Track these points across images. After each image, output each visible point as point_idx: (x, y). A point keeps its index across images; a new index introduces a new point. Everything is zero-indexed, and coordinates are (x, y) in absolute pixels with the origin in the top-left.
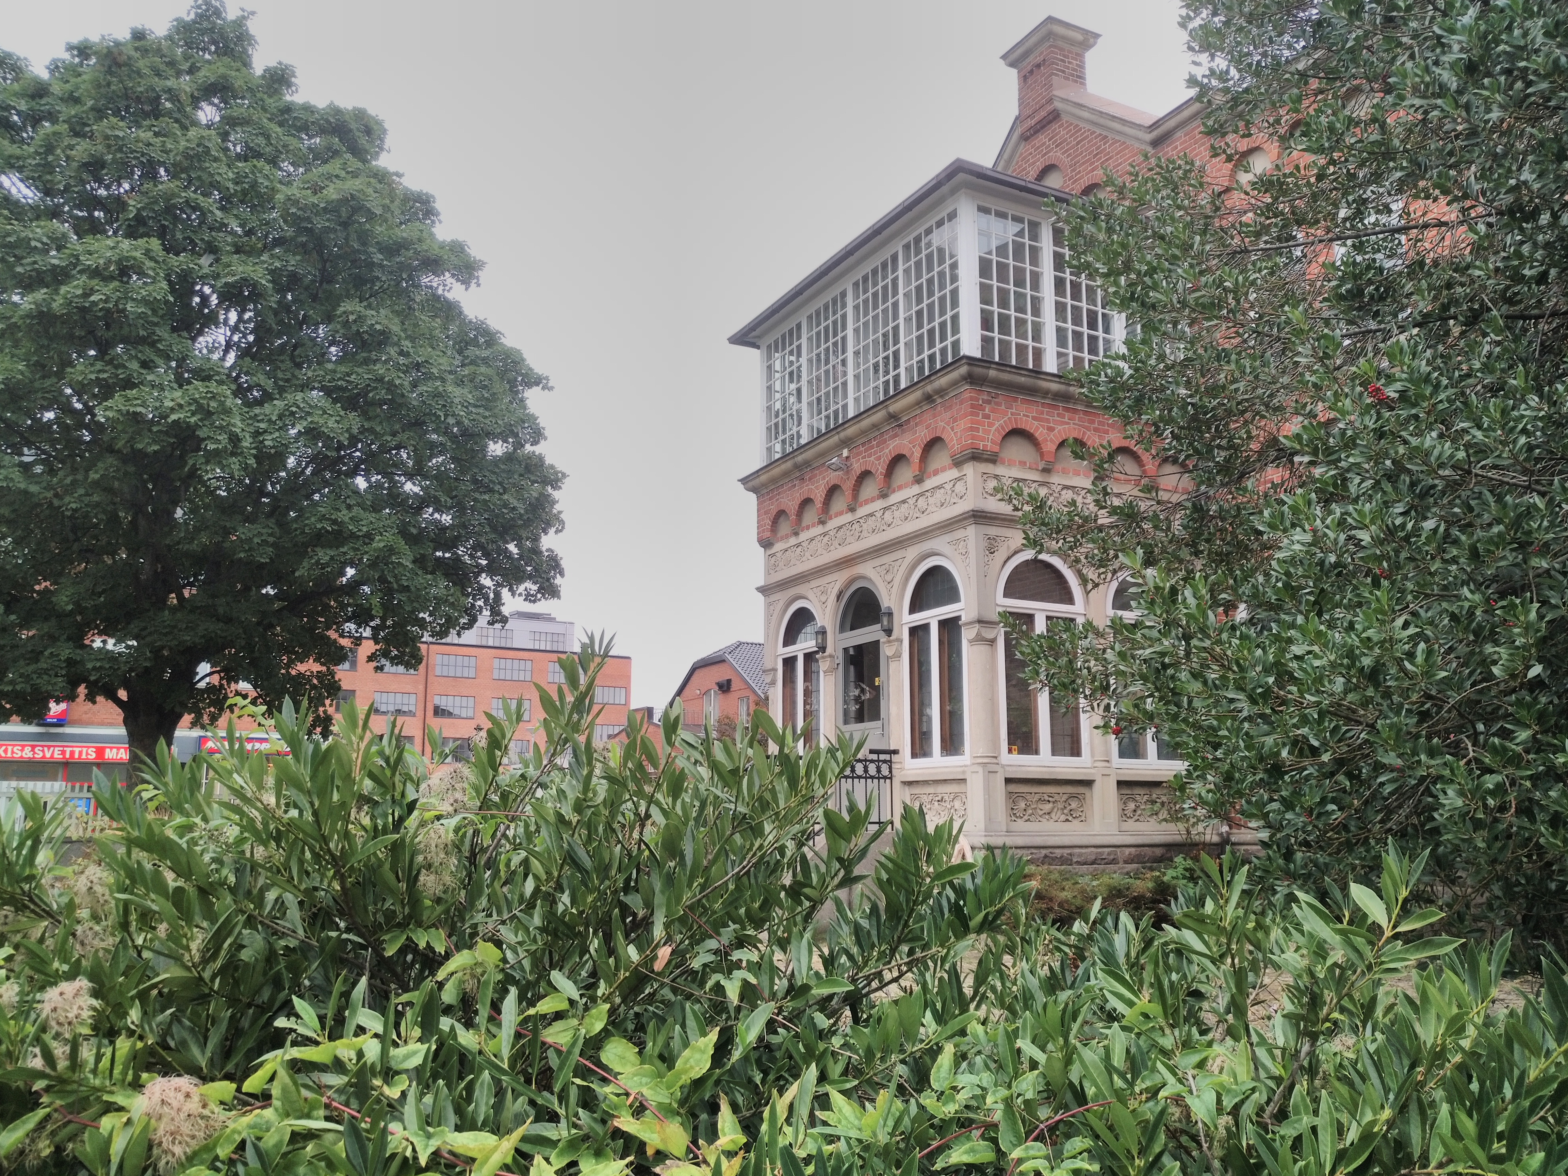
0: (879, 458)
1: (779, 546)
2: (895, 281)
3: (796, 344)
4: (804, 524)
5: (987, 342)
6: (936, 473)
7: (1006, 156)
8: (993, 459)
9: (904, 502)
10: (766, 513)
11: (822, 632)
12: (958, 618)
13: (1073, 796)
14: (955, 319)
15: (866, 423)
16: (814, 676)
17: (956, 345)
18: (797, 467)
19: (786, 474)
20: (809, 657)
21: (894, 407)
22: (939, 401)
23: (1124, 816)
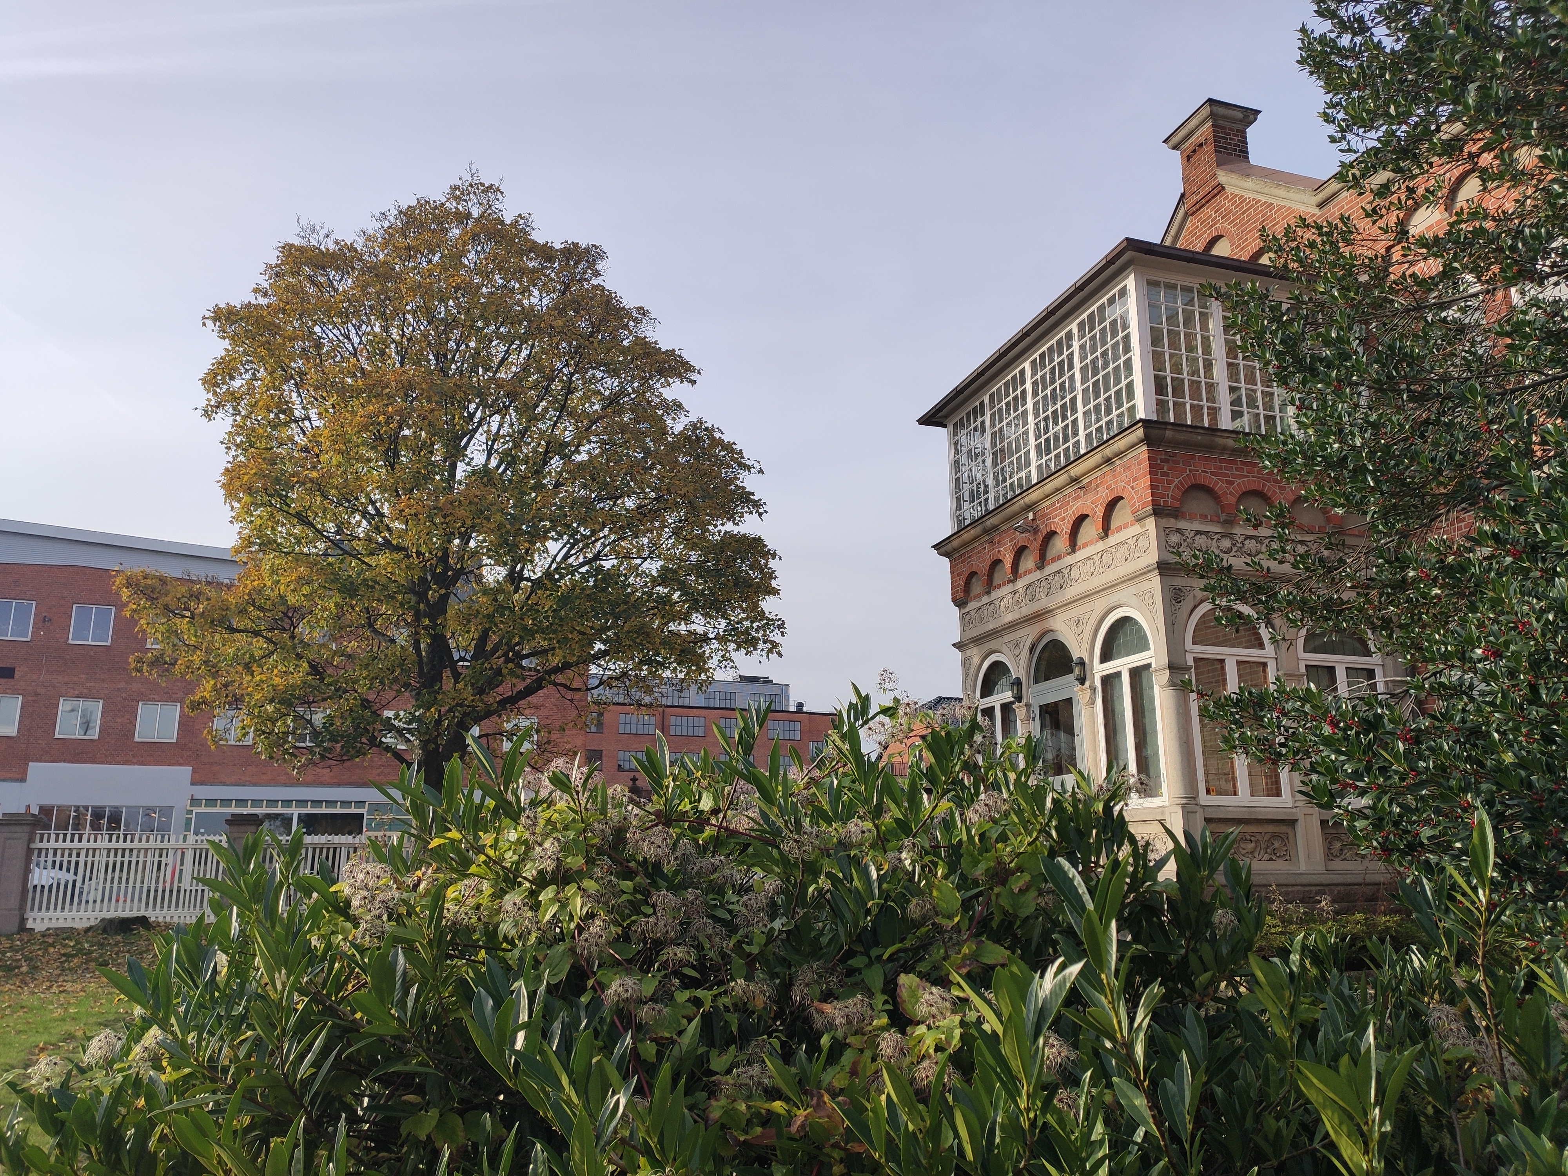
0: (1063, 519)
1: (972, 605)
2: (1070, 357)
3: (980, 420)
4: (995, 584)
5: (1161, 406)
6: (1119, 529)
7: (1173, 232)
8: (1176, 514)
9: (1089, 558)
10: (958, 575)
11: (1018, 683)
12: (1149, 666)
13: (1275, 836)
14: (1130, 386)
15: (1049, 487)
16: (1012, 725)
17: (1132, 409)
18: (986, 531)
19: (975, 538)
20: (1006, 708)
21: (1076, 470)
22: (1118, 462)
23: (1330, 855)
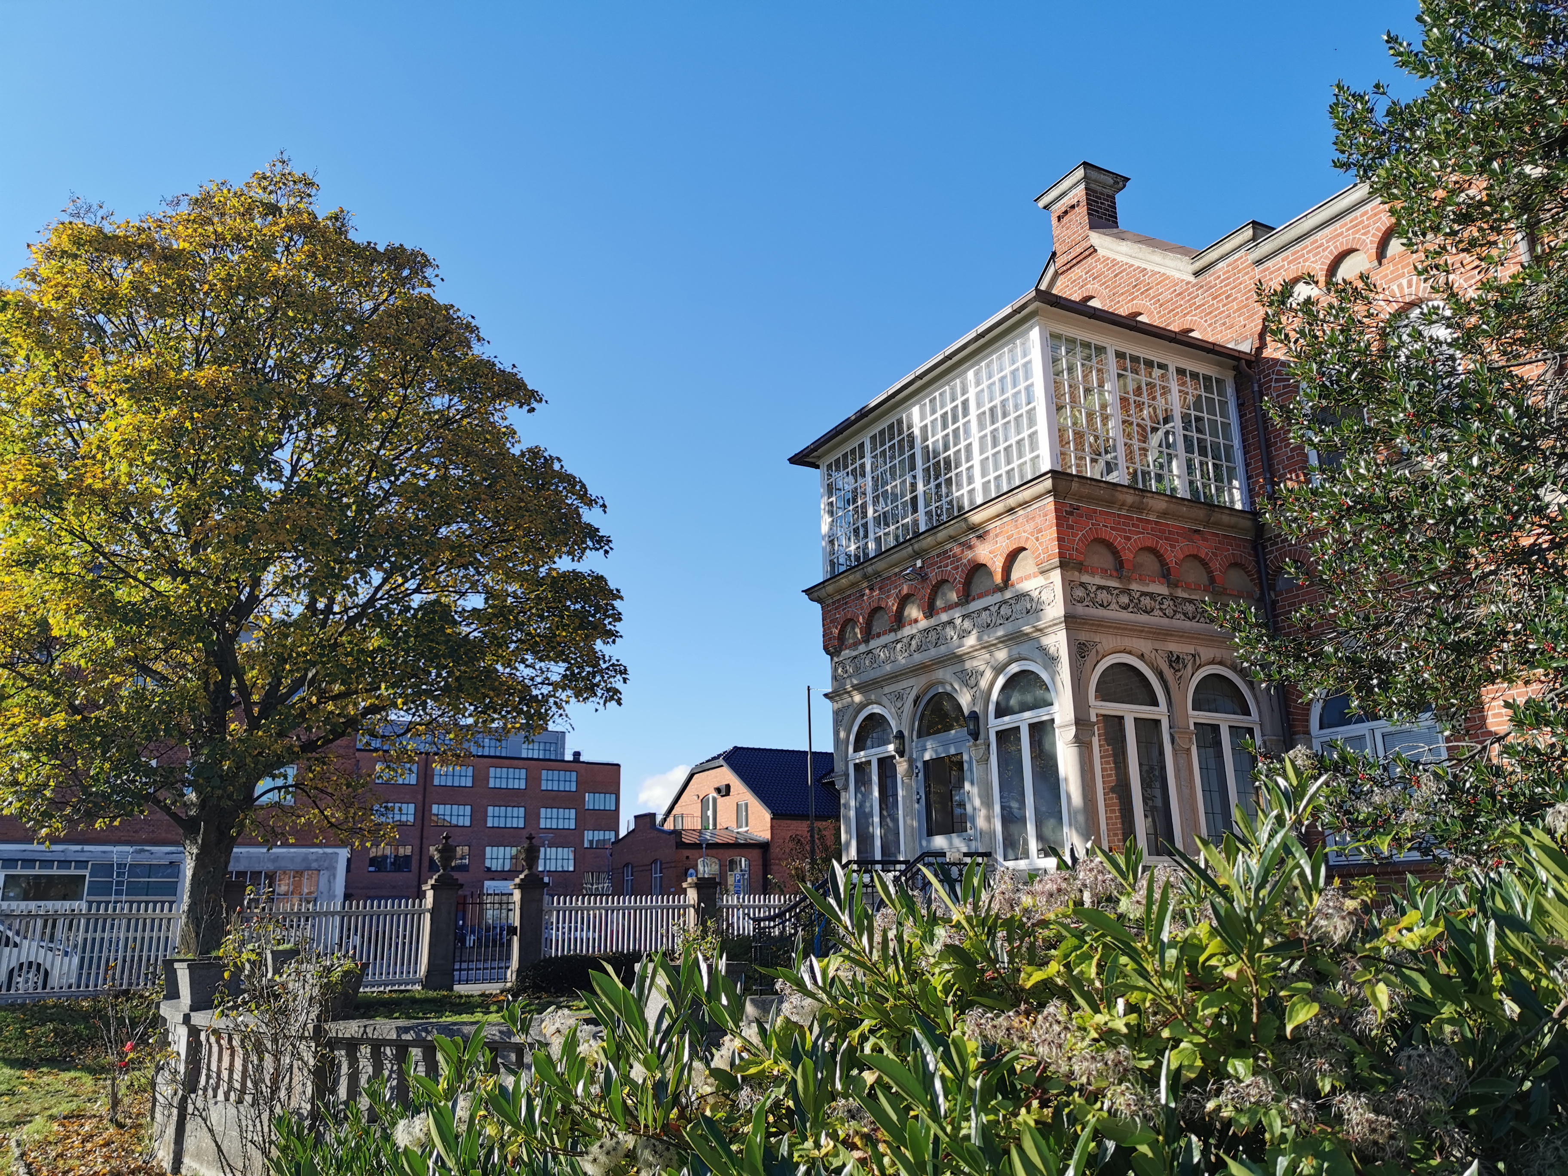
0: (957, 568)
1: (846, 653)
2: (965, 404)
3: (858, 462)
4: (874, 632)
5: (1063, 457)
6: (1020, 581)
8: (1080, 567)
9: (986, 609)
10: (831, 623)
11: (900, 736)
12: (1051, 721)
14: (1033, 436)
15: (941, 535)
17: (1036, 460)
18: (864, 579)
19: (853, 585)
20: (885, 762)
21: (974, 519)
22: (1021, 513)
